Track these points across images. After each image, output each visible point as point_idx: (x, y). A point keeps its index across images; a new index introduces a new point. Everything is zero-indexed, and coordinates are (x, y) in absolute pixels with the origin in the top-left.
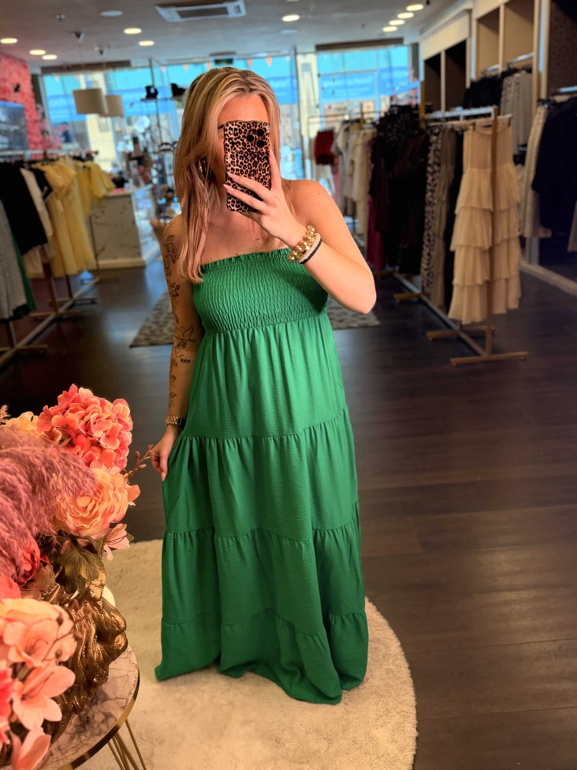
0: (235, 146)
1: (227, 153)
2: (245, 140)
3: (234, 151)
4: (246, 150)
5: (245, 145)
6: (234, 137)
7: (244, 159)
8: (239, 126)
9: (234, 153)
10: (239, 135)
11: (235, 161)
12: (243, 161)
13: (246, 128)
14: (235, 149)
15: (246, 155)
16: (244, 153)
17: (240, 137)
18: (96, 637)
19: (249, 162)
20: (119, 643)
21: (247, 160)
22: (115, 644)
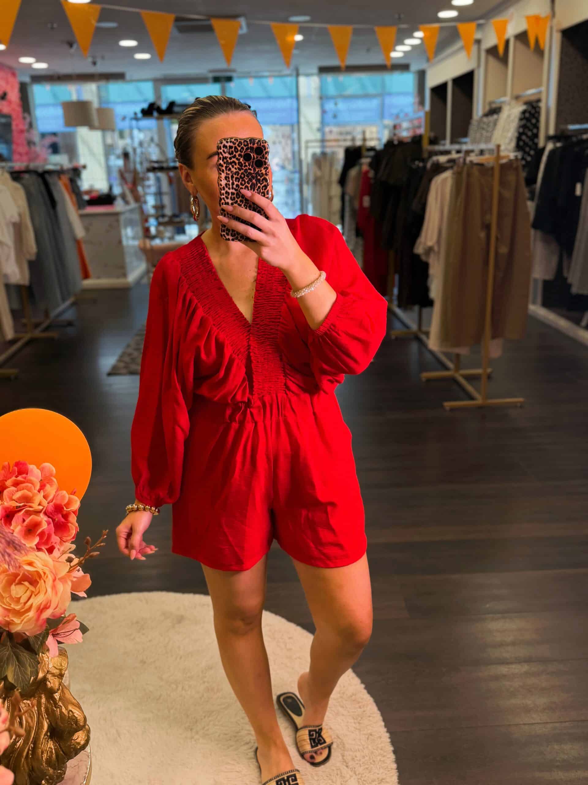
0: (231, 166)
1: (221, 174)
2: (241, 160)
3: (229, 172)
4: (242, 171)
5: (241, 166)
6: (229, 156)
7: (240, 181)
8: (234, 144)
9: (229, 174)
10: (234, 153)
11: (230, 183)
12: (239, 183)
13: (243, 146)
14: (230, 169)
15: (243, 176)
16: (240, 175)
17: (235, 156)
18: (49, 734)
19: (246, 184)
20: (78, 741)
21: (243, 182)
22: (73, 741)
